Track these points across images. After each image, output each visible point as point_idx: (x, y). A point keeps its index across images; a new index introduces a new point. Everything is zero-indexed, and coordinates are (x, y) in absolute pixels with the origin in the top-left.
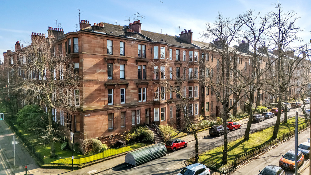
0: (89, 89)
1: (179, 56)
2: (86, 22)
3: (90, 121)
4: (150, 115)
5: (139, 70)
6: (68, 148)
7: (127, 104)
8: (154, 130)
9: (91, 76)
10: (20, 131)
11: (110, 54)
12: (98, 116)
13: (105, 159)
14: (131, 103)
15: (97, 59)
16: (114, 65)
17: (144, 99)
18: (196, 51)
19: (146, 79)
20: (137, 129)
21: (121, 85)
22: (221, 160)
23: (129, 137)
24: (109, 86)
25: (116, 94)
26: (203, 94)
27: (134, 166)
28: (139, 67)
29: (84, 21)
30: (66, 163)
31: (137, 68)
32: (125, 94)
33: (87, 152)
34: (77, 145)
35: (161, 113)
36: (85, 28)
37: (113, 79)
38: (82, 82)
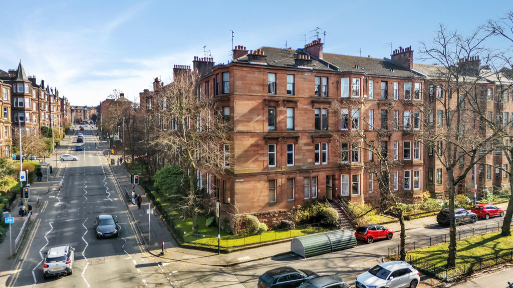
0: (243, 144)
1: (386, 91)
2: (242, 49)
3: (243, 189)
4: (334, 185)
5: (316, 115)
6: (214, 224)
7: (297, 166)
8: (340, 209)
9: (245, 126)
10: (158, 200)
11: (273, 93)
12: (254, 182)
13: (263, 244)
14: (303, 166)
15: (253, 102)
16: (278, 109)
17: (324, 160)
18: (418, 82)
19: (327, 129)
20: (313, 205)
21: (287, 138)
22: (445, 262)
23: (299, 217)
24: (270, 140)
25: (280, 151)
26: (431, 155)
27: (303, 258)
28: (317, 112)
29: (239, 46)
30: (211, 244)
31: (314, 112)
32: (293, 152)
33: (240, 233)
34: (227, 221)
35: (352, 183)
36: (239, 59)
37: (275, 130)
38: (233, 134)
